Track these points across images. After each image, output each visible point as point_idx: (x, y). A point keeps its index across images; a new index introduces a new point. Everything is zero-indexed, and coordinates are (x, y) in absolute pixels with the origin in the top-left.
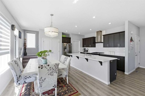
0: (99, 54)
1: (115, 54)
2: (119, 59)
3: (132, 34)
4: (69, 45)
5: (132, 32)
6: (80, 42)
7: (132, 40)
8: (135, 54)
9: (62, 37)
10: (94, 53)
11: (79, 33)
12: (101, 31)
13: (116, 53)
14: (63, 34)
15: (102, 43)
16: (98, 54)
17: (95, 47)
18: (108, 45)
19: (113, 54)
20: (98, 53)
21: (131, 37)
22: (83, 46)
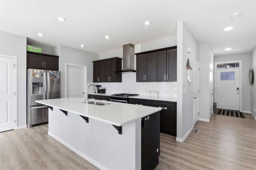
0: (126, 97)
1: (158, 97)
2: (166, 108)
3: (189, 53)
4: (51, 75)
5: (189, 50)
6: (86, 68)
7: (188, 66)
8: (194, 96)
9: (28, 52)
10: (116, 95)
11: (82, 46)
12: (132, 46)
13: (160, 95)
14: (29, 42)
15: (135, 71)
16: (124, 97)
17: (121, 81)
18: (145, 77)
19: (154, 97)
20: (125, 94)
21: (188, 60)
22: (95, 81)
